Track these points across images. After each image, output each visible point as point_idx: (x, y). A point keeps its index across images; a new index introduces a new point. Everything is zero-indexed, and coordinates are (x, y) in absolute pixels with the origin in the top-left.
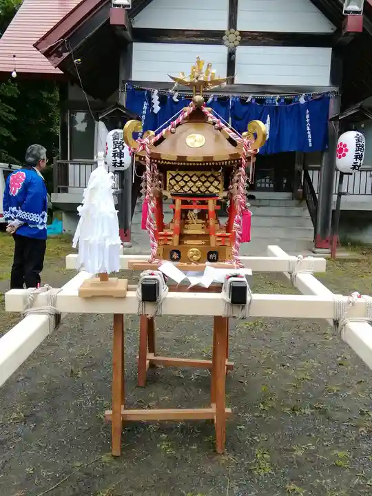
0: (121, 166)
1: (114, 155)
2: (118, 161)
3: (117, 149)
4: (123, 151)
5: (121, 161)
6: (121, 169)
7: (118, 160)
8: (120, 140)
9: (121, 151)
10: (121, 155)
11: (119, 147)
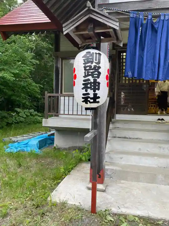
0: (95, 102)
1: (86, 87)
2: (91, 96)
3: (90, 77)
4: (98, 80)
5: (95, 95)
6: (94, 105)
7: (91, 93)
8: (94, 64)
9: (95, 80)
10: (96, 86)
11: (92, 75)
